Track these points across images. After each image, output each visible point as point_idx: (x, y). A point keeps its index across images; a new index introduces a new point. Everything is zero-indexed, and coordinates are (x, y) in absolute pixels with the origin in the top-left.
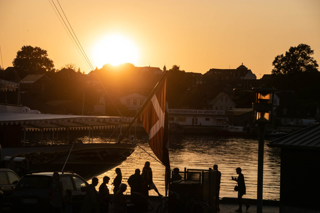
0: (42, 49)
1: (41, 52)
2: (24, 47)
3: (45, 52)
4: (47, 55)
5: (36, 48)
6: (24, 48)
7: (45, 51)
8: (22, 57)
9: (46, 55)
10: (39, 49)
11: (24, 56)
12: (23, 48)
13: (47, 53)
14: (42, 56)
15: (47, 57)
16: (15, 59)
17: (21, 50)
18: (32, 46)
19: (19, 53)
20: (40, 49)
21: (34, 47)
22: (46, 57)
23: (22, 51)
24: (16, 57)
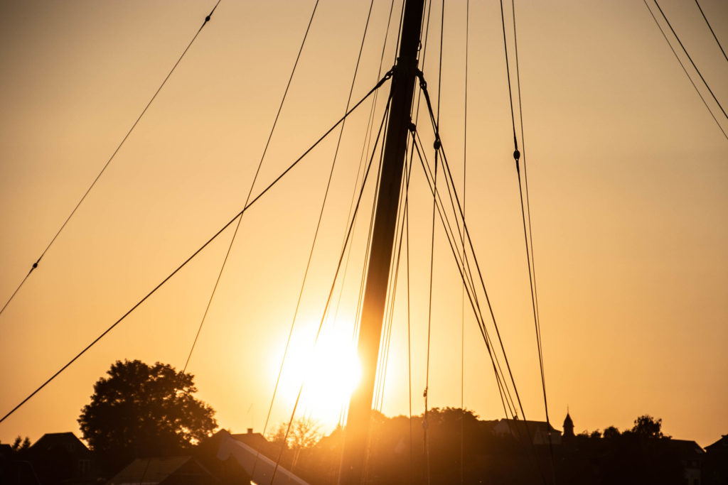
0: (177, 371)
1: (173, 379)
2: (120, 364)
3: (186, 380)
4: (194, 391)
5: (159, 367)
6: (118, 370)
7: (188, 375)
8: (111, 399)
9: (190, 391)
10: (168, 371)
11: (119, 397)
12: (113, 367)
13: (192, 384)
14: (179, 393)
15: (196, 396)
16: (87, 407)
17: (107, 377)
18: (143, 362)
19: (101, 387)
20: (172, 372)
21: (151, 364)
22: (191, 398)
23: (110, 380)
24: (89, 402)
